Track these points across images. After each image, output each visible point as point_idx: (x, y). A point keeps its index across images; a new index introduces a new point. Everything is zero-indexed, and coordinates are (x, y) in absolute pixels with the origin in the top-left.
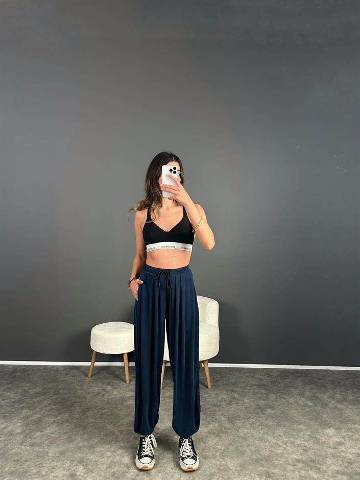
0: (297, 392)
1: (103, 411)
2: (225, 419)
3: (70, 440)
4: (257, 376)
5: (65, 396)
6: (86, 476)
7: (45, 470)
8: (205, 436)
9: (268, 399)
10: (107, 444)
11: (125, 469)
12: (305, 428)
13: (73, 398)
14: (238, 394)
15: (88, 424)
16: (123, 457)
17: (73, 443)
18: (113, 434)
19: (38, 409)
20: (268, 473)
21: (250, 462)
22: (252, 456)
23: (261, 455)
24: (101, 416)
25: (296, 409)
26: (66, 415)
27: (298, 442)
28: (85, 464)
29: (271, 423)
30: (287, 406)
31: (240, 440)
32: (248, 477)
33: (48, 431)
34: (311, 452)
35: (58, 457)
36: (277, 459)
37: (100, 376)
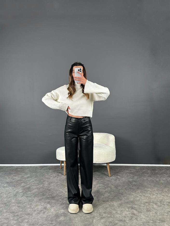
0: (148, 175)
1: (58, 184)
2: (113, 186)
3: (43, 195)
5: (41, 178)
6: (51, 208)
7: (33, 206)
8: (104, 193)
9: (134, 178)
10: (60, 196)
13: (44, 179)
14: (120, 176)
18: (62, 192)
19: (28, 183)
20: (132, 207)
21: (124, 203)
22: (125, 201)
23: (129, 200)
24: (57, 185)
26: (41, 185)
27: (147, 195)
28: (50, 204)
29: (134, 188)
30: (143, 181)
31: (120, 195)
32: (123, 209)
33: (34, 191)
35: (38, 201)
36: (136, 202)
37: (56, 170)
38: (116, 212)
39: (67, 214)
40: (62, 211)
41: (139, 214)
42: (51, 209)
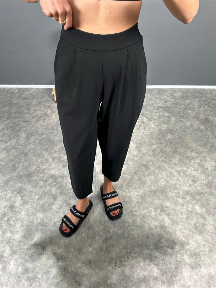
0: (193, 114)
1: (42, 137)
3: (14, 168)
4: (164, 97)
5: (16, 121)
6: (21, 207)
10: (41, 174)
11: (52, 201)
12: (196, 155)
13: (21, 123)
15: (29, 151)
16: (52, 187)
17: (16, 171)
18: (47, 160)
20: (162, 206)
21: (149, 193)
22: (151, 186)
23: (158, 186)
24: (40, 143)
25: (191, 134)
26: (14, 141)
28: (22, 194)
32: (146, 211)
34: (199, 183)
35: (3, 186)
36: (171, 191)
37: (44, 99)
38: (134, 222)
39: (48, 226)
40: (41, 215)
41: (173, 228)
42: (21, 211)
